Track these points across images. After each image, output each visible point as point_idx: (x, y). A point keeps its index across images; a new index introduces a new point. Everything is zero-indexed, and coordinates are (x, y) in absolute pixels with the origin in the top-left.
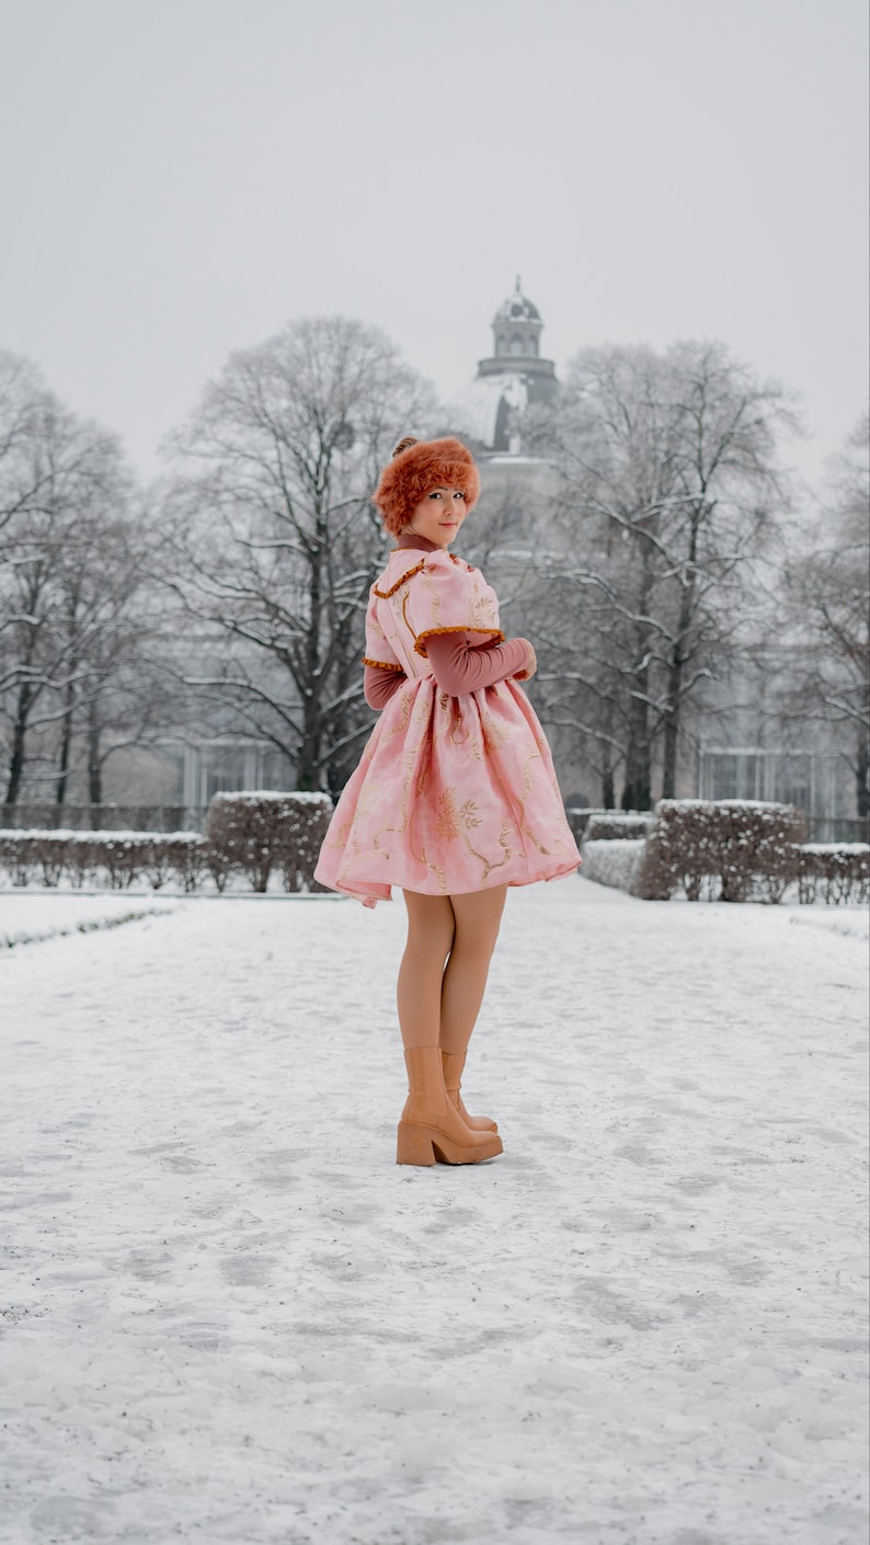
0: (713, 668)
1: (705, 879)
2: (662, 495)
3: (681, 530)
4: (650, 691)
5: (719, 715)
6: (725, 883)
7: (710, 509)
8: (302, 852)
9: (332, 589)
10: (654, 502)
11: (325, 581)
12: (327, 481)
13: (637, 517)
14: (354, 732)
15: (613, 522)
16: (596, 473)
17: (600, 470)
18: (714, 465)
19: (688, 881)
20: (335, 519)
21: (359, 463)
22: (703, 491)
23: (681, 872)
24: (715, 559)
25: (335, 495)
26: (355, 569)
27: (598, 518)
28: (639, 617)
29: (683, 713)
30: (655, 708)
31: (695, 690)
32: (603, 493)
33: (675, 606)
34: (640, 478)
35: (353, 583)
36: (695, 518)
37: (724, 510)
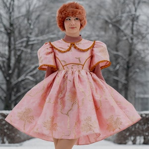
0: (139, 68)
1: (138, 138)
2: (123, 13)
3: (129, 24)
4: (120, 76)
5: (142, 84)
6: (144, 139)
7: (137, 17)
8: (6, 131)
9: (15, 44)
10: (120, 15)
11: (13, 42)
12: (13, 9)
13: (114, 20)
14: (22, 91)
15: (106, 22)
16: (101, 6)
17: (102, 5)
18: (139, 3)
19: (132, 138)
20: (16, 21)
21: (23, 4)
22: (136, 11)
23: (130, 135)
24: (140, 33)
25: (16, 14)
26: (22, 38)
27: (101, 21)
28: (115, 53)
29: (130, 84)
30: (121, 82)
31: (134, 76)
32: (103, 12)
33: (127, 49)
34: (115, 8)
35: (22, 42)
36: (133, 20)
37: (143, 18)
